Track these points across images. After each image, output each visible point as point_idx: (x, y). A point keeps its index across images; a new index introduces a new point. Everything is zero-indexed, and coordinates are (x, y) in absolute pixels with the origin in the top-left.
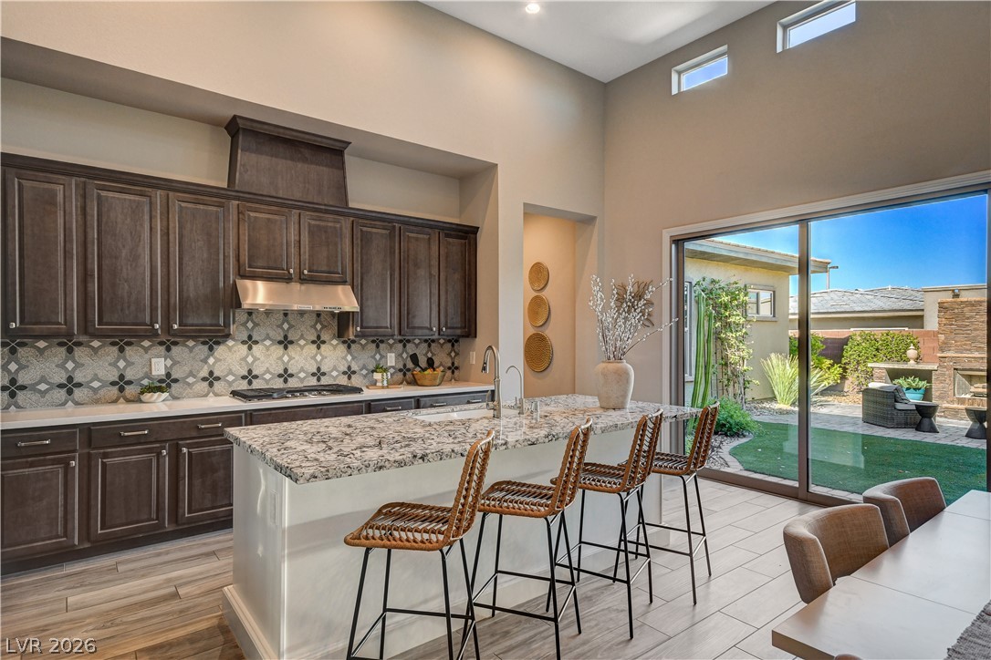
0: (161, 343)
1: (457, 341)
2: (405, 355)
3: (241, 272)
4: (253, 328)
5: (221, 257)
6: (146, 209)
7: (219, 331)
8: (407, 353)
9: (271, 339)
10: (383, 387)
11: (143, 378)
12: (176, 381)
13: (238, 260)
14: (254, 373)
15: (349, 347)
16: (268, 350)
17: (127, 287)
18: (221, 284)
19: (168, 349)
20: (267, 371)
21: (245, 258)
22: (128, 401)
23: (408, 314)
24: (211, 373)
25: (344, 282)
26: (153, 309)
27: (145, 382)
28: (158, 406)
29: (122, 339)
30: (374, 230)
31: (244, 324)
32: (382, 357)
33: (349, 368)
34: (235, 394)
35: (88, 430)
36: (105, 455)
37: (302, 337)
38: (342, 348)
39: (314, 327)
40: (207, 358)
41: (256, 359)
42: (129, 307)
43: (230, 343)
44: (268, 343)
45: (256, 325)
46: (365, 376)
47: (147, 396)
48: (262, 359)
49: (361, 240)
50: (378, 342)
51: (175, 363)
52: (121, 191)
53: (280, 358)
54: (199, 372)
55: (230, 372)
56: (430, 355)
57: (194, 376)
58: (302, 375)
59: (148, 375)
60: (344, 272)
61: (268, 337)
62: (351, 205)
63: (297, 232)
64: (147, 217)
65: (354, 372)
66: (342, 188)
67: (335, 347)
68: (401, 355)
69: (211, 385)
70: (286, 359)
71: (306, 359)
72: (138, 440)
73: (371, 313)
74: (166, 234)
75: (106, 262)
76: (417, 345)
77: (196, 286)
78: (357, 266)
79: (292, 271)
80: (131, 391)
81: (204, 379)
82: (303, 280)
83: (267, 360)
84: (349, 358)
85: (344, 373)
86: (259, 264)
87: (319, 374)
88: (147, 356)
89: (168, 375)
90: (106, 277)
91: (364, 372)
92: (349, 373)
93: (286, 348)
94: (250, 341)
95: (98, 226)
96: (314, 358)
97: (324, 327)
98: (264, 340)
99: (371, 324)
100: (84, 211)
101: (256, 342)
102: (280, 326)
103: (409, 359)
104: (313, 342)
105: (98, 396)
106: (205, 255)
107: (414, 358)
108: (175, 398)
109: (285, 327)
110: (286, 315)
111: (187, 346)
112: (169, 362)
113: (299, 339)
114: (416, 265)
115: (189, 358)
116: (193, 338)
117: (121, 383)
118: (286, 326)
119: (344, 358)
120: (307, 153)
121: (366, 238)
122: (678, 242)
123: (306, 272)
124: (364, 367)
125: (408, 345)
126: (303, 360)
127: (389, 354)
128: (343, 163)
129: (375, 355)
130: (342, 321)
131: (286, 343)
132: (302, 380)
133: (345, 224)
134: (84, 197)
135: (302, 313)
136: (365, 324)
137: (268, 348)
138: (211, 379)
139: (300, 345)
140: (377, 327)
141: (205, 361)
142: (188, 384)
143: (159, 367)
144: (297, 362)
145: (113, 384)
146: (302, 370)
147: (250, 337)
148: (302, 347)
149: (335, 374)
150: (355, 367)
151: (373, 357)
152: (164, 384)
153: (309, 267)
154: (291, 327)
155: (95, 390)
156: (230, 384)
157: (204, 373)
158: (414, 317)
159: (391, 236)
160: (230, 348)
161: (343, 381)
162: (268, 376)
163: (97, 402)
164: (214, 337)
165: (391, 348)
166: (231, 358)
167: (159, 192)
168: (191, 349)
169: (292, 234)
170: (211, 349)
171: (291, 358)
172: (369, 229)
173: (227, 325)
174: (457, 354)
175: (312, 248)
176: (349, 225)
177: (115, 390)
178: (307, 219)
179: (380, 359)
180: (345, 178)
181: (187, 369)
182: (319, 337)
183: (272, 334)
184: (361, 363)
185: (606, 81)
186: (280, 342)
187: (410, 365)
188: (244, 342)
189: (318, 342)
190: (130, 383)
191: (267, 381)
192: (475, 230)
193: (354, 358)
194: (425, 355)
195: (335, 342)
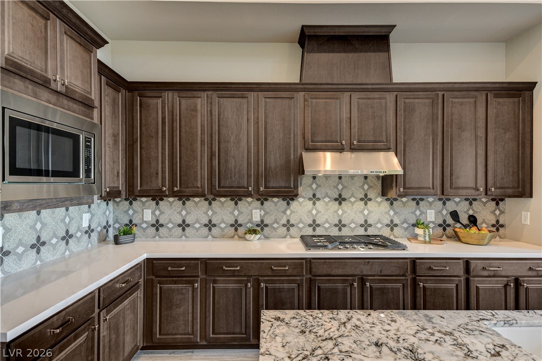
0: (257, 200)
1: (502, 200)
2: (444, 212)
3: (306, 147)
4: (316, 188)
5: (292, 136)
6: (245, 106)
7: (290, 192)
8: (446, 210)
9: (329, 197)
10: (425, 242)
11: (247, 223)
12: (267, 225)
13: (304, 138)
14: (317, 222)
15: (392, 204)
16: (327, 205)
17: (233, 162)
18: (292, 157)
19: (262, 204)
20: (327, 221)
21: (308, 136)
22: (239, 238)
23: (451, 175)
24: (288, 221)
25: (388, 149)
26: (249, 176)
27: (249, 225)
29: (236, 195)
30: (416, 101)
31: (310, 186)
32: (422, 213)
33: (392, 221)
34: (302, 239)
36: (215, 282)
37: (353, 196)
38: (386, 205)
39: (362, 187)
40: (286, 210)
41: (318, 212)
42: (235, 175)
43: (301, 200)
44: (327, 200)
45: (318, 186)
46: (406, 229)
47: (248, 236)
48: (323, 212)
49: (404, 111)
50: (418, 199)
51: (266, 213)
52: (232, 97)
53: (336, 212)
54: (280, 220)
55: (301, 221)
56: (471, 212)
57: (278, 223)
58: (353, 225)
59: (250, 221)
60: (388, 141)
61: (327, 195)
63: (348, 110)
64: (245, 112)
65: (396, 225)
66: (386, 69)
67: (379, 203)
68: (440, 212)
69: (288, 229)
70: (340, 212)
71: (355, 213)
72: (233, 274)
73: (413, 176)
74: (257, 122)
75: (222, 146)
76: (457, 203)
77: (275, 159)
78: (401, 135)
79: (344, 142)
80: (241, 230)
81: (284, 225)
82: (353, 149)
83: (326, 213)
84: (392, 213)
85: (387, 225)
86: (319, 139)
87: (366, 225)
88: (250, 208)
89: (262, 221)
90: (222, 155)
91: (405, 225)
92: (392, 226)
93: (340, 204)
94: (314, 198)
95: (218, 122)
96: (362, 212)
97: (370, 187)
98: (325, 197)
99: (413, 185)
100: (211, 114)
101: (319, 199)
102: (336, 187)
103: (449, 215)
104: (362, 199)
105: (224, 233)
106: (281, 136)
107: (455, 215)
108: (266, 238)
109: (340, 190)
110: (340, 178)
111: (273, 201)
112: (263, 213)
113: (350, 197)
114: (461, 128)
115: (274, 210)
116: (276, 196)
117: (236, 225)
118: (340, 187)
119: (388, 213)
120: (357, 44)
121: (409, 110)
123: (355, 143)
124: (405, 221)
125: (448, 203)
126: (353, 213)
127: (429, 211)
128: (388, 45)
129: (415, 211)
130: (387, 183)
131: (340, 200)
132: (353, 229)
133: (390, 98)
134: (211, 104)
135: (352, 177)
136: (407, 186)
137: (327, 204)
138: (289, 225)
139: (351, 202)
140: (419, 188)
141: (284, 212)
142: (274, 228)
143: (257, 215)
144: (349, 215)
145: (232, 225)
146: (352, 221)
147: (314, 195)
148: (353, 203)
149: (379, 225)
150: (396, 221)
151: (414, 213)
152: (259, 228)
153: (358, 139)
154: (344, 187)
155: (222, 229)
156: (301, 229)
157: (284, 221)
158: (458, 178)
159: (433, 104)
160: (300, 204)
161: (386, 232)
162: (327, 225)
163: (223, 237)
164: (290, 195)
165: (431, 205)
166: (302, 211)
167: (252, 93)
168: (276, 204)
169: (343, 114)
170: (288, 204)
171: (344, 212)
172: (411, 101)
173: (296, 187)
174: (502, 212)
175: (361, 122)
176: (393, 99)
177: (232, 230)
178: (357, 99)
179: (420, 214)
180: (390, 59)
181: (273, 218)
182: (366, 195)
183: (330, 193)
184: (402, 217)
186: (336, 200)
187: (450, 221)
188: (310, 199)
189: (366, 199)
190: (240, 225)
191: (326, 229)
192: (531, 86)
193: (396, 213)
194: (467, 212)
195: (379, 199)
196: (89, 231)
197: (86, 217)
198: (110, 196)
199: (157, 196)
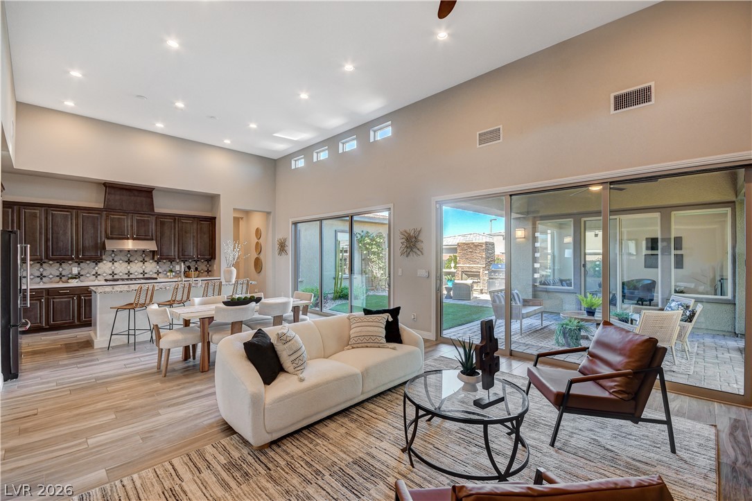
0: (76, 262)
1: (210, 261)
3: (107, 237)
4: (114, 256)
5: (99, 231)
6: (70, 217)
7: (99, 258)
8: (186, 265)
11: (69, 274)
12: (82, 275)
13: (106, 233)
14: (115, 273)
15: (158, 263)
17: (62, 243)
18: (99, 242)
19: (79, 264)
20: (121, 272)
21: (109, 232)
22: (63, 282)
23: (183, 250)
24: (97, 273)
25: (152, 239)
26: (72, 250)
27: (70, 276)
28: (74, 283)
29: (61, 261)
30: (166, 220)
31: (111, 255)
33: (158, 271)
34: (106, 280)
35: (48, 290)
36: (54, 298)
37: (136, 259)
38: (155, 263)
39: (142, 255)
41: (115, 268)
42: (63, 250)
43: (105, 262)
44: (121, 262)
45: (116, 255)
47: (70, 281)
48: (118, 267)
49: (160, 224)
50: (171, 261)
51: (82, 269)
52: (61, 211)
53: (127, 267)
54: (91, 272)
55: (105, 272)
56: (196, 266)
57: (90, 274)
59: (71, 273)
60: (152, 236)
61: (121, 260)
63: (131, 222)
64: (70, 219)
65: (160, 273)
66: (151, 205)
67: (151, 263)
68: (183, 266)
69: (96, 277)
70: (129, 267)
71: (138, 268)
72: (65, 294)
73: (165, 251)
74: (77, 225)
75: (54, 235)
76: (190, 262)
77: (89, 242)
78: (159, 234)
79: (129, 236)
80: (64, 279)
81: (94, 275)
82: (134, 239)
83: (121, 268)
84: (158, 267)
85: (155, 273)
86: (115, 234)
87: (144, 273)
88: (70, 267)
89: (79, 273)
90: (54, 240)
91: (165, 273)
92: (158, 273)
94: (113, 261)
95: (52, 223)
96: (142, 267)
97: (146, 256)
98: (119, 260)
99: (164, 255)
100: (46, 218)
101: (116, 261)
102: (127, 256)
103: (186, 267)
104: (141, 261)
105: (52, 280)
106: (93, 232)
107: (189, 267)
108: (81, 281)
109: (129, 257)
110: (129, 252)
111: (86, 263)
112: (79, 269)
114: (186, 232)
115: (88, 267)
116: (89, 260)
117: (61, 276)
118: (129, 255)
119: (156, 267)
120: (136, 193)
121: (162, 224)
122: (295, 224)
123: (135, 236)
124: (165, 271)
125: (186, 262)
126: (136, 268)
127: (177, 266)
128: (152, 195)
129: (170, 266)
130: (152, 253)
131: (129, 262)
132: (136, 276)
133: (153, 219)
134: (47, 214)
135: (136, 250)
136: (162, 255)
137: (121, 264)
138: (97, 275)
140: (167, 256)
141: (94, 268)
142: (87, 276)
143: (75, 270)
144: (134, 268)
145: (57, 276)
146: (136, 272)
147: (113, 260)
148: (136, 263)
149: (151, 273)
150: (160, 271)
152: (78, 276)
153: (137, 234)
154: (131, 256)
155: (51, 278)
156: (104, 277)
157: (94, 273)
158: (185, 251)
159: (174, 222)
160: (104, 264)
161: (155, 276)
162: (121, 274)
163: (51, 282)
164: (98, 260)
165: (178, 263)
166: (105, 267)
167: (74, 211)
168: (88, 264)
169: (128, 223)
170: (96, 264)
171: (131, 267)
172: (164, 220)
173: (101, 255)
174: (210, 266)
175: (138, 227)
176: (155, 219)
177: (58, 278)
178: (136, 217)
179: (172, 267)
180: (153, 201)
181: (86, 271)
182: (144, 259)
183: (122, 258)
184: (163, 270)
185: (276, 158)
186: (126, 262)
187: (187, 270)
188: (110, 261)
189: (144, 261)
190: (64, 276)
191: (121, 276)
192: (215, 218)
193: (160, 267)
195: (151, 261)
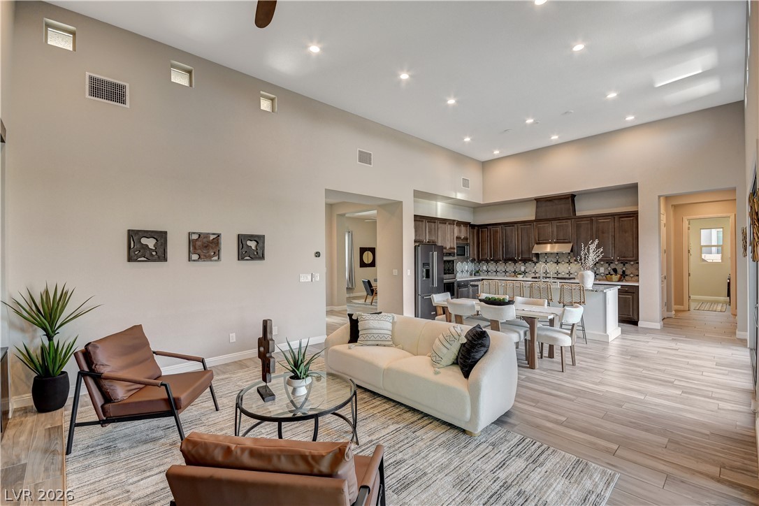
0: (522, 263)
2: (609, 269)
3: (536, 242)
6: (514, 230)
7: (530, 259)
11: (519, 271)
12: (527, 272)
13: (535, 239)
14: (547, 272)
17: (510, 249)
18: (531, 246)
19: (524, 264)
20: (552, 272)
21: (537, 239)
25: (566, 242)
26: (515, 254)
29: (515, 262)
30: (582, 222)
32: (597, 269)
37: (563, 261)
39: (568, 257)
42: (511, 254)
44: (551, 263)
47: (518, 276)
51: (526, 268)
52: (509, 226)
53: (556, 268)
54: (532, 270)
56: (624, 269)
57: (531, 272)
60: (569, 239)
61: (551, 261)
62: (578, 214)
63: (552, 228)
64: (514, 232)
66: (574, 210)
68: (607, 268)
74: (518, 236)
75: (507, 243)
77: (525, 247)
79: (550, 240)
81: (533, 273)
82: (555, 243)
83: (551, 268)
86: (541, 239)
87: (569, 273)
88: (520, 266)
89: (524, 271)
90: (507, 246)
94: (546, 262)
95: (505, 235)
96: (567, 268)
97: (571, 257)
100: (503, 233)
101: (548, 263)
104: (567, 263)
106: (527, 239)
107: (615, 270)
109: (557, 259)
114: (603, 233)
117: (515, 272)
120: (556, 202)
121: (579, 226)
123: (555, 240)
125: (611, 265)
126: (563, 268)
127: (601, 268)
128: (575, 202)
131: (557, 263)
132: (563, 275)
133: (574, 222)
134: (503, 230)
137: (551, 265)
139: (562, 264)
141: (534, 268)
142: (530, 274)
143: (522, 268)
144: (561, 269)
146: (563, 272)
152: (524, 273)
153: (556, 238)
154: (559, 258)
155: (510, 273)
156: (540, 274)
157: (534, 271)
160: (540, 264)
165: (602, 265)
166: (541, 267)
168: (530, 264)
169: (550, 229)
170: (535, 264)
171: (559, 268)
172: (580, 222)
173: (532, 257)
175: (557, 232)
176: (576, 222)
178: (556, 223)
180: (570, 206)
181: (529, 269)
183: (553, 260)
186: (555, 262)
188: (544, 263)
189: (569, 262)
190: (517, 272)
192: (636, 213)
194: (622, 269)
195: (576, 263)
196: (467, 271)
197: (467, 267)
198: (473, 261)
199: (487, 261)
